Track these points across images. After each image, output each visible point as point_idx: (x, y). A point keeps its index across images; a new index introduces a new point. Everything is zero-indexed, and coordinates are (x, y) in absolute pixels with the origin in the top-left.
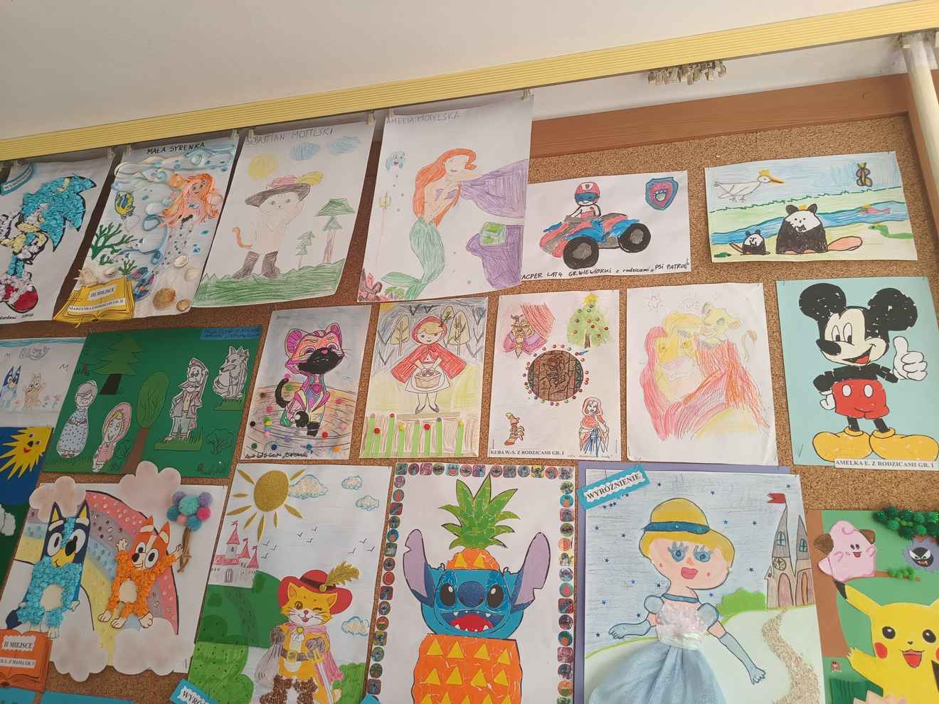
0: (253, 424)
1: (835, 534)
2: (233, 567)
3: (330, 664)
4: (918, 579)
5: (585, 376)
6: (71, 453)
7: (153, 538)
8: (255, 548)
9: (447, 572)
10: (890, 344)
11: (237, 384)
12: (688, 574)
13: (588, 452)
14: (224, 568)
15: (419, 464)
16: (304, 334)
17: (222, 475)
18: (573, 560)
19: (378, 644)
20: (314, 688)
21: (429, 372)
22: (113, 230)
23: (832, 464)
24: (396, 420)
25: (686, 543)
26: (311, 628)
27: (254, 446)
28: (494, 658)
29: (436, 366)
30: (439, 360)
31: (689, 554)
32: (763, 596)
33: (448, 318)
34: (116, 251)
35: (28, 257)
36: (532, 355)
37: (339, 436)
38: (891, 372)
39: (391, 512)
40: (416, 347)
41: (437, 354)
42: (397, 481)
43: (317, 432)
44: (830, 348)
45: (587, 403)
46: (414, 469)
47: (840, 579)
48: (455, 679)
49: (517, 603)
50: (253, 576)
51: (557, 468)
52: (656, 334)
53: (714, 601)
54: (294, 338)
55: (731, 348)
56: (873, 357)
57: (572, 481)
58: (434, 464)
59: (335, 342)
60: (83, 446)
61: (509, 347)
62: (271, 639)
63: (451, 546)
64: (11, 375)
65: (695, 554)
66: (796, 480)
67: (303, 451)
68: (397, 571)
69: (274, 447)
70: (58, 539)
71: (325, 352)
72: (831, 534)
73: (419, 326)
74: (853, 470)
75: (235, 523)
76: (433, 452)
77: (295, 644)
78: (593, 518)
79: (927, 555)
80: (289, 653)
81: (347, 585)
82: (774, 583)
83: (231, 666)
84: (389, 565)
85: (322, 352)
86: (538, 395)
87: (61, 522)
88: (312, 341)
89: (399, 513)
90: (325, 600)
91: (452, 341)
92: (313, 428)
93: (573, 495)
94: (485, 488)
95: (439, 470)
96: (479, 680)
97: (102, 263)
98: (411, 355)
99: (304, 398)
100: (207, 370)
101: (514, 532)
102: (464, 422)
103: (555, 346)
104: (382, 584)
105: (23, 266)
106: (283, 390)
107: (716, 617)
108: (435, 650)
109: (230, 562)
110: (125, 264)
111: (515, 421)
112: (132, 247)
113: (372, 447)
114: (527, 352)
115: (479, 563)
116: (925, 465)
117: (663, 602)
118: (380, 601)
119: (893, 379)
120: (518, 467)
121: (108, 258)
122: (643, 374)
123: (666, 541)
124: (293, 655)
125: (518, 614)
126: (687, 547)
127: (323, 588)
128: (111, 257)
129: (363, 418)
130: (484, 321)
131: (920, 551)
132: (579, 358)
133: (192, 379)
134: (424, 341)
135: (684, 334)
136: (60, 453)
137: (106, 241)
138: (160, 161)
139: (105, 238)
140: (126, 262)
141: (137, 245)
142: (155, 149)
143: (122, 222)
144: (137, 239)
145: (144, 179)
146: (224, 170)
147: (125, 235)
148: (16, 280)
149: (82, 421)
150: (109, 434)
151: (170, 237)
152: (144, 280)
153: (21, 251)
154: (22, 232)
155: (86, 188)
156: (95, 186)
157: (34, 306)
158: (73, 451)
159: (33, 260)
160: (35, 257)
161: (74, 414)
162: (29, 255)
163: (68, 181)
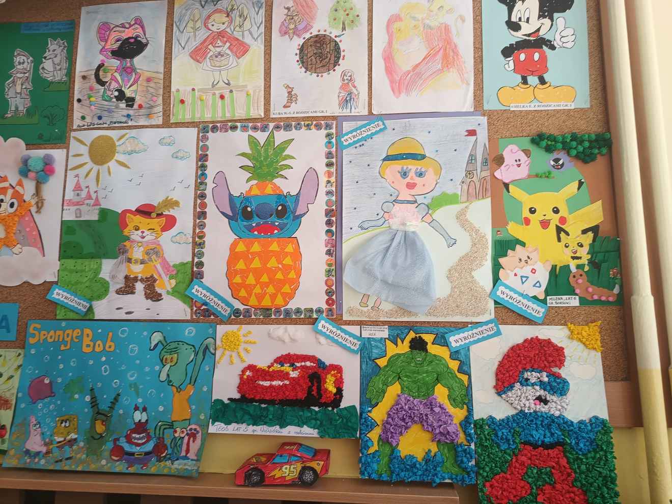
0: (79, 101)
1: (506, 154)
2: (82, 207)
3: (165, 264)
4: (553, 177)
5: (342, 54)
7: (10, 192)
8: (96, 192)
9: (246, 199)
10: (554, 23)
11: (60, 69)
12: (411, 186)
13: (345, 110)
14: (73, 208)
15: (219, 125)
16: (112, 26)
17: (61, 140)
18: (334, 184)
19: (199, 248)
20: (155, 281)
21: (220, 54)
23: (508, 108)
24: (197, 93)
25: (410, 167)
26: (147, 242)
27: (83, 118)
28: (282, 249)
29: (225, 49)
30: (228, 44)
31: (412, 174)
32: (458, 195)
33: (232, 10)
36: (302, 38)
37: (151, 107)
38: (552, 43)
39: (200, 161)
40: (207, 34)
41: (225, 39)
42: (202, 138)
43: (133, 104)
44: (514, 26)
45: (344, 74)
46: (214, 129)
47: (506, 181)
48: (256, 264)
49: (296, 214)
50: (97, 212)
51: (323, 122)
52: (394, 19)
53: (426, 202)
54: (104, 30)
55: (447, 29)
56: (542, 33)
57: (333, 131)
58: (230, 124)
59: (139, 31)
61: (284, 32)
62: (118, 252)
63: (247, 181)
65: (416, 173)
66: (484, 120)
67: (124, 119)
68: (209, 200)
69: (100, 118)
71: (132, 40)
72: (504, 153)
73: (209, 17)
74: (521, 111)
75: (77, 176)
76: (228, 116)
77: (137, 253)
78: (347, 155)
79: (561, 162)
80: (133, 259)
81: (172, 212)
82: (465, 187)
83: (91, 272)
84: (202, 196)
85: (130, 40)
86: (307, 69)
88: (120, 32)
89: (206, 161)
90: (156, 223)
91: (237, 28)
92: (130, 102)
93: (334, 141)
94: (270, 140)
95: (234, 128)
96: (273, 263)
98: (205, 41)
99: (119, 78)
100: (31, 58)
101: (292, 168)
102: (251, 92)
103: (319, 31)
104: (198, 210)
106: (101, 73)
107: (427, 211)
108: (241, 248)
109: (78, 204)
111: (290, 90)
113: (179, 114)
114: (299, 36)
115: (269, 190)
116: (566, 106)
117: (394, 205)
118: (198, 221)
119: (553, 48)
120: (293, 123)
122: (384, 51)
123: (397, 166)
124: (136, 262)
125: (298, 221)
126: (410, 169)
127: (153, 215)
129: (170, 92)
130: (262, 11)
131: (557, 160)
132: (337, 39)
134: (214, 29)
135: (414, 18)
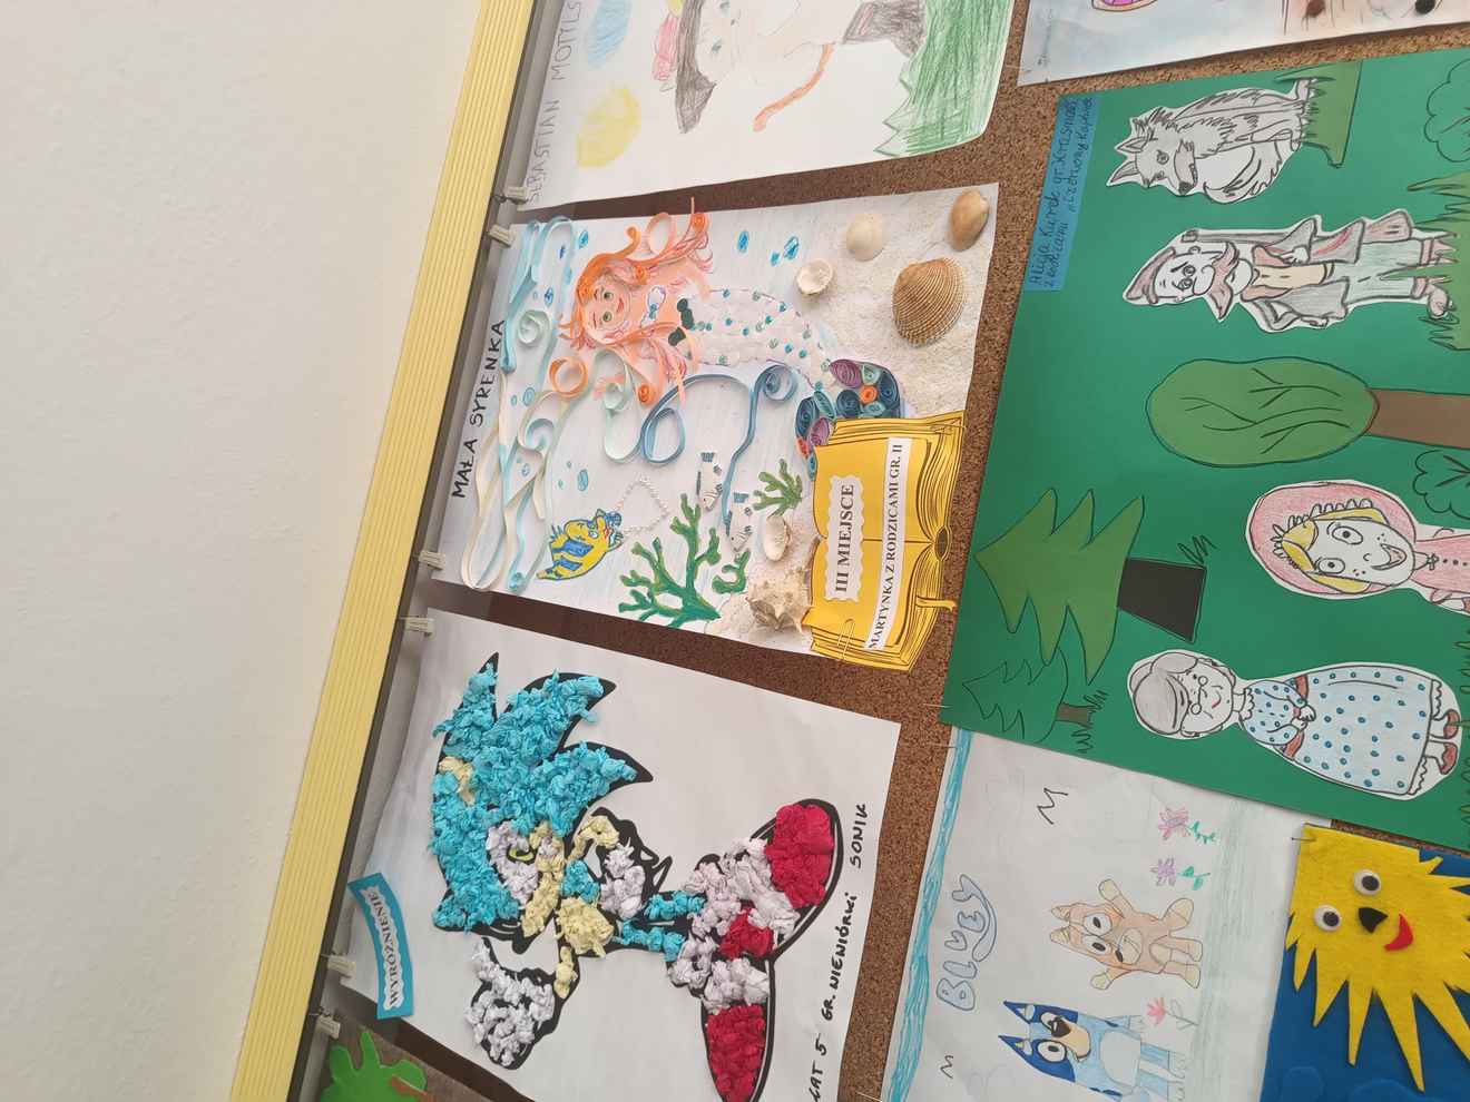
6: (1439, 729)
22: (647, 571)
34: (714, 544)
35: (642, 879)
64: (1036, 1044)
97: (738, 587)
105: (668, 896)
110: (768, 502)
112: (718, 487)
121: (727, 568)
128: (727, 557)
133: (1203, 281)
137: (671, 587)
138: (499, 448)
139: (664, 590)
140: (759, 500)
141: (716, 470)
142: (460, 473)
143: (629, 545)
144: (699, 473)
145: (528, 492)
146: (585, 239)
147: (672, 527)
148: (709, 914)
149: (1295, 697)
150: (1376, 568)
151: (723, 362)
152: (844, 396)
153: (612, 917)
154: (553, 915)
155: (492, 689)
156: (496, 655)
157: (831, 812)
158: (1432, 717)
159: (656, 859)
160: (649, 852)
161: (1261, 735)
162: (636, 876)
163: (450, 764)
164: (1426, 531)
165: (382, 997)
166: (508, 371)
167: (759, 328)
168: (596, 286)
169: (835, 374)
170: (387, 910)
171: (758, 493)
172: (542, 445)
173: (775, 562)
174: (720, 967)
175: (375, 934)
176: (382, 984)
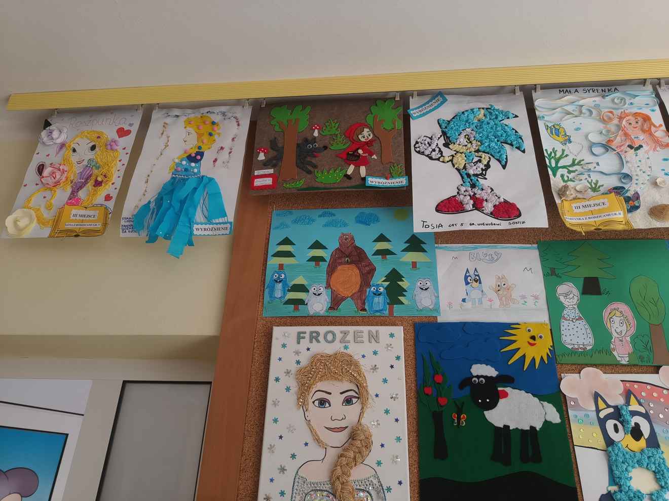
6: (581, 346)
22: (558, 155)
34: (573, 172)
35: (478, 173)
60: (592, 341)
64: (470, 276)
70: (615, 426)
87: (611, 410)
97: (564, 181)
110: (590, 183)
112: (590, 169)
121: (568, 177)
128: (571, 176)
136: (570, 347)
137: (557, 163)
138: (578, 101)
139: (556, 161)
140: (590, 181)
141: (595, 167)
142: (567, 90)
143: (564, 147)
144: (592, 163)
145: (568, 113)
146: (653, 111)
147: (573, 159)
148: (480, 192)
149: (577, 318)
150: (615, 330)
151: (627, 162)
152: (628, 197)
153: (465, 167)
154: (457, 152)
155: (508, 118)
156: (518, 117)
157: (520, 215)
158: (584, 345)
159: (485, 175)
160: (486, 173)
161: (565, 312)
162: (479, 171)
163: (482, 112)
164: (628, 339)
165: (413, 110)
166: (603, 97)
167: (640, 170)
168: (639, 119)
169: (634, 194)
170: (436, 105)
171: (592, 180)
172: (584, 114)
173: (575, 189)
174: (469, 197)
175: (428, 102)
176: (416, 109)
